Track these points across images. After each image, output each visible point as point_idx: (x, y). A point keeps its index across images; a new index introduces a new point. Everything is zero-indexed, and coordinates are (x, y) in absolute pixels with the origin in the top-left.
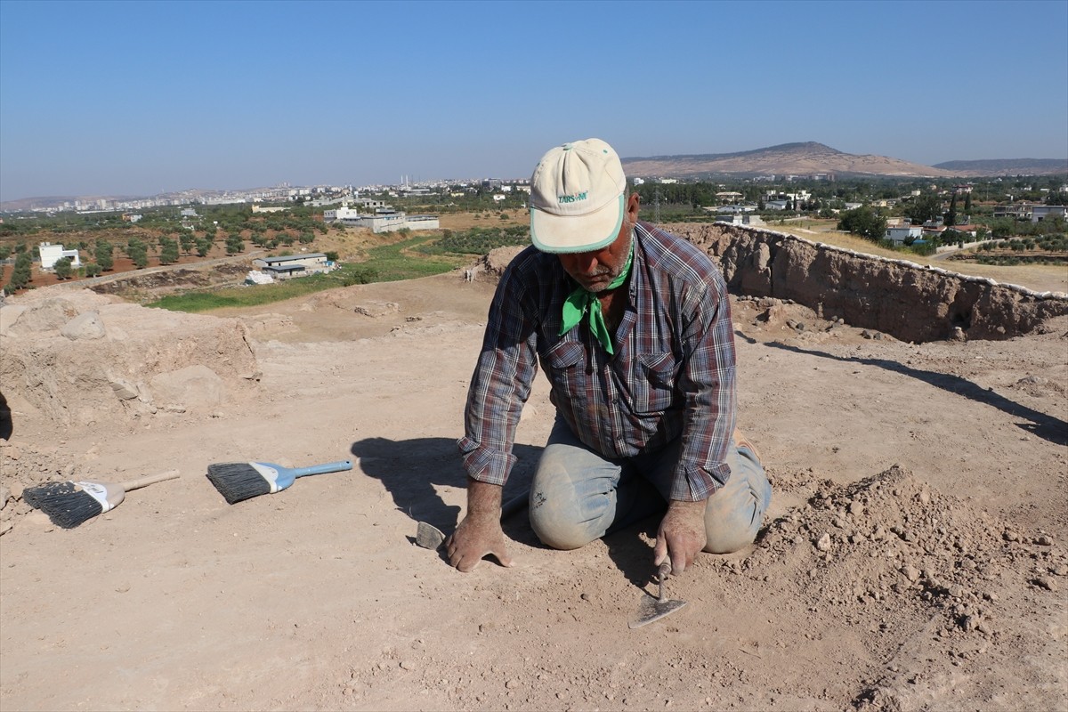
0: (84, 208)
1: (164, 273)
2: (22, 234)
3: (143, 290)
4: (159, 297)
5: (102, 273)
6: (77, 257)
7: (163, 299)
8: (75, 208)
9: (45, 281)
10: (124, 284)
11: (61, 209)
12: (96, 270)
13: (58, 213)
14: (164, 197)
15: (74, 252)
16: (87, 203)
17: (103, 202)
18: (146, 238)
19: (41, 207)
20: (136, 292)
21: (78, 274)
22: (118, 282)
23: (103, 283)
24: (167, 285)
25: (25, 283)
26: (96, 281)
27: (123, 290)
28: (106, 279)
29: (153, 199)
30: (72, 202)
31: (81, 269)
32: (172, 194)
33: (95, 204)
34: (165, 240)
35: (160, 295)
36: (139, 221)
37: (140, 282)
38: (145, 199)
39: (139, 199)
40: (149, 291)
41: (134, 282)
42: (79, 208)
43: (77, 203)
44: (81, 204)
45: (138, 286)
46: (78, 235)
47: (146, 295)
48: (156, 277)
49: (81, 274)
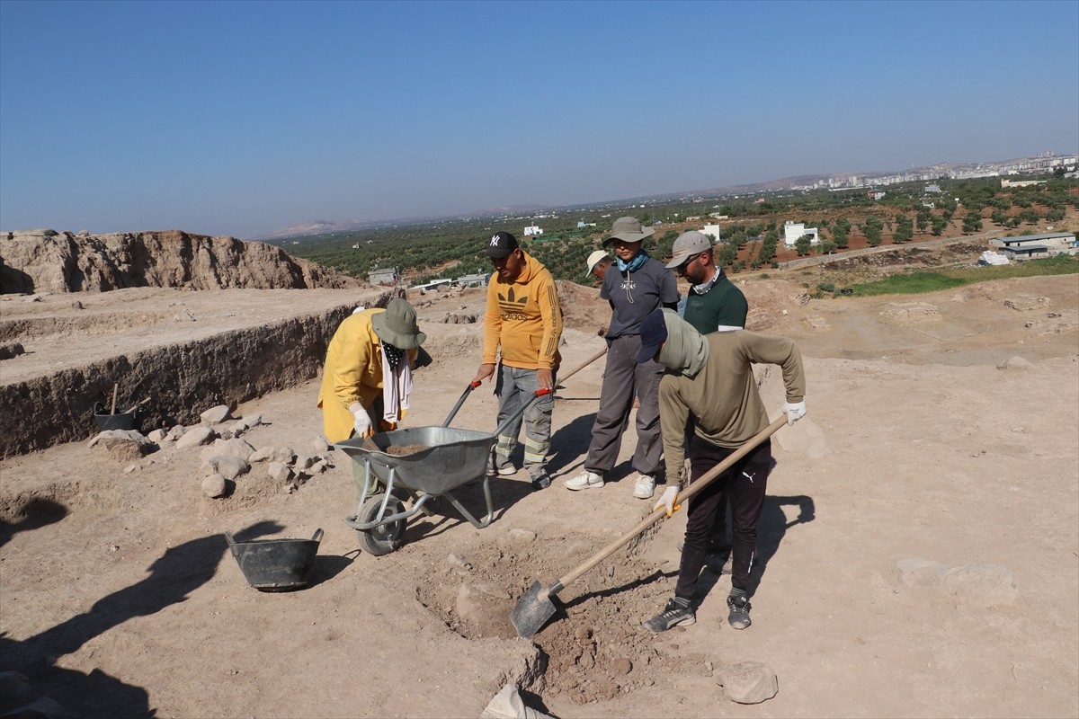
0: (836, 186)
1: (896, 252)
2: (776, 212)
3: (873, 268)
4: (888, 275)
5: (837, 250)
6: (816, 235)
7: (891, 277)
8: (829, 185)
9: (787, 257)
10: (856, 261)
11: (816, 186)
12: (832, 247)
13: (813, 192)
14: (914, 172)
15: (814, 230)
16: (840, 181)
17: (855, 178)
18: (885, 216)
19: (799, 185)
20: (867, 270)
21: (816, 251)
22: (850, 259)
23: (836, 260)
24: (897, 263)
25: (770, 258)
26: (830, 258)
27: (854, 267)
28: (840, 257)
29: (903, 174)
30: (826, 180)
31: (818, 247)
32: (923, 169)
33: (847, 181)
34: (902, 218)
35: (889, 273)
36: (882, 198)
37: (871, 260)
38: (894, 175)
39: (888, 175)
40: (879, 268)
41: (865, 259)
42: (832, 186)
43: (830, 180)
44: (834, 181)
45: (869, 264)
46: (823, 213)
47: (875, 273)
48: (887, 255)
49: (819, 251)
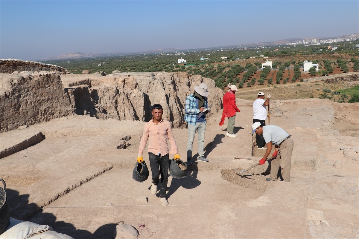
0: (307, 43)
1: (356, 75)
2: (290, 56)
3: (346, 82)
4: (353, 86)
5: (329, 74)
6: (318, 67)
7: (355, 87)
8: (303, 43)
9: (306, 77)
10: (338, 79)
11: (297, 43)
12: (327, 73)
13: (297, 45)
14: (342, 37)
15: (317, 65)
16: (308, 41)
17: (315, 40)
18: (343, 58)
19: (289, 43)
20: (343, 83)
21: (318, 74)
22: (335, 78)
23: (329, 78)
24: (357, 80)
25: (299, 77)
26: (326, 78)
27: (337, 82)
28: (330, 77)
29: (337, 38)
30: (302, 40)
31: (319, 72)
32: (346, 36)
33: (311, 41)
34: (354, 59)
35: (354, 85)
36: (336, 50)
37: (345, 79)
38: (333, 38)
39: (330, 38)
40: (349, 83)
41: (342, 78)
42: (305, 43)
43: (304, 41)
44: (306, 41)
45: (344, 80)
46: (312, 57)
47: (347, 84)
48: (352, 76)
49: (320, 74)
